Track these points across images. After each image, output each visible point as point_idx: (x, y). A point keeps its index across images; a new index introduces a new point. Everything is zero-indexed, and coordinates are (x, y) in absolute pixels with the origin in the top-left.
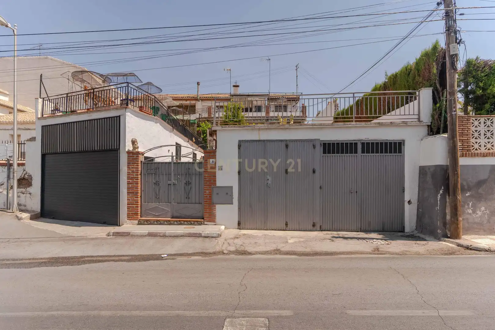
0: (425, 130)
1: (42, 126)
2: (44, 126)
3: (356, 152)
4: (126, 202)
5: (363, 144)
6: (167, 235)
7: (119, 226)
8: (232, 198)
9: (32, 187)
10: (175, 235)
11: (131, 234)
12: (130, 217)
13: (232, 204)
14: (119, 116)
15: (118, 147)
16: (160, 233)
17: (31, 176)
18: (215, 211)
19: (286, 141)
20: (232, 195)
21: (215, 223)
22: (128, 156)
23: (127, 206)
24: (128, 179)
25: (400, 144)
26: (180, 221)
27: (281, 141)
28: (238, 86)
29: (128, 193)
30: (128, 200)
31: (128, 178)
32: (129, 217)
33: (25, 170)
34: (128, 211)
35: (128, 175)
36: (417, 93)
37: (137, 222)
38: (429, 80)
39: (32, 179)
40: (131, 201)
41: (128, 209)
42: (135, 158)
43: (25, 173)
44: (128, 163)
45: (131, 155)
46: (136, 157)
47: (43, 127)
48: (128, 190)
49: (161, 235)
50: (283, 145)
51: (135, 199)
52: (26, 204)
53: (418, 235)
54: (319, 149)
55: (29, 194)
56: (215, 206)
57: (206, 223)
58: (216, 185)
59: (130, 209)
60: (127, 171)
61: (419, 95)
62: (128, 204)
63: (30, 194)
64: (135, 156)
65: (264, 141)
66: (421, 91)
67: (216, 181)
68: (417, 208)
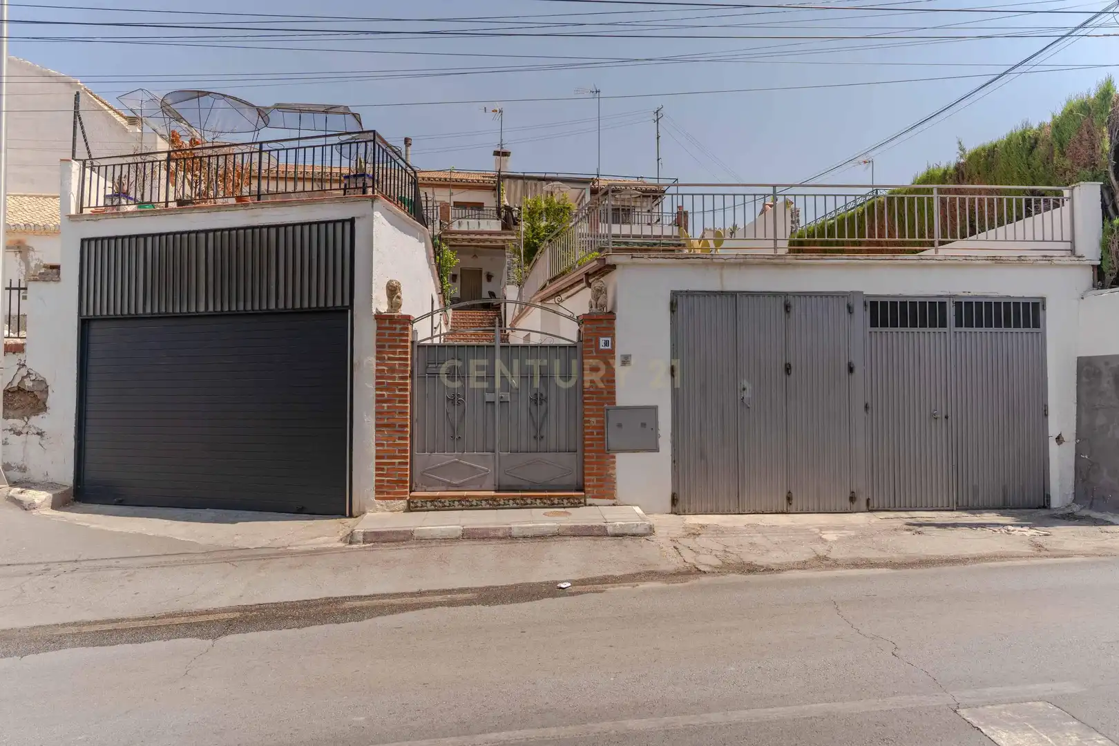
0: (1087, 276)
1: (83, 240)
2: (89, 240)
3: (943, 325)
4: (372, 450)
5: (958, 305)
6: (515, 533)
7: (351, 516)
8: (657, 437)
9: (45, 415)
10: (537, 533)
11: (415, 535)
12: (382, 491)
13: (657, 450)
14: (352, 221)
15: (347, 303)
16: (495, 530)
17: (43, 381)
18: (614, 468)
19: (786, 294)
20: (655, 428)
21: (612, 502)
22: (378, 328)
23: (374, 461)
24: (377, 389)
25: (1036, 305)
26: (522, 498)
27: (775, 294)
28: (506, 154)
29: (377, 426)
30: (377, 445)
31: (379, 386)
32: (382, 493)
33: (24, 365)
34: (377, 475)
35: (377, 377)
36: (1066, 193)
37: (402, 504)
38: (1092, 164)
39: (47, 392)
40: (386, 448)
41: (377, 469)
42: (398, 331)
43: (24, 372)
44: (378, 347)
45: (387, 325)
46: (402, 329)
47: (86, 244)
48: (377, 419)
49: (500, 534)
50: (780, 303)
51: (398, 442)
52: (25, 463)
53: (1085, 512)
54: (862, 316)
55: (38, 434)
56: (614, 457)
57: (589, 501)
58: (615, 403)
59: (382, 469)
60: (374, 367)
61: (1071, 198)
62: (377, 457)
63: (40, 434)
64: (398, 326)
65: (733, 294)
66: (1076, 189)
67: (614, 393)
68: (1076, 455)
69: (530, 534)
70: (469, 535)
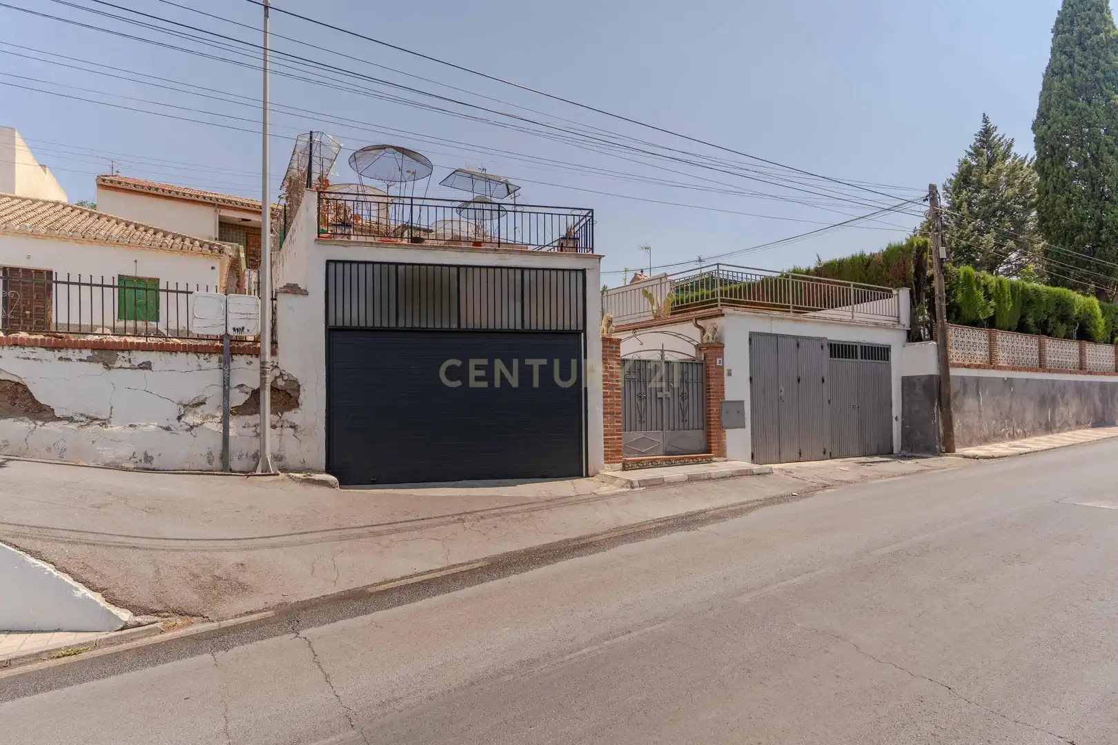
0: (904, 336)
1: (328, 262)
2: (334, 262)
3: (857, 358)
4: (601, 430)
5: (861, 347)
6: (713, 476)
7: (587, 476)
8: (744, 419)
9: (298, 411)
10: (723, 476)
12: (608, 458)
13: (744, 427)
14: (584, 271)
15: (580, 328)
16: (704, 474)
17: (297, 382)
18: (725, 438)
19: (797, 337)
20: (743, 414)
21: (725, 459)
22: (604, 347)
23: (603, 437)
24: (604, 389)
25: (887, 348)
26: (683, 458)
27: (793, 337)
29: (604, 413)
30: (605, 426)
31: (606, 386)
32: (608, 459)
33: (277, 367)
34: (605, 447)
35: (604, 380)
36: (895, 292)
37: (620, 465)
38: (905, 279)
39: (299, 392)
40: (609, 428)
41: (605, 443)
42: (614, 349)
43: (277, 373)
44: (603, 359)
45: (608, 345)
46: (616, 348)
47: (331, 264)
48: (604, 408)
49: (706, 477)
50: (794, 342)
51: (616, 424)
52: (282, 453)
53: (910, 454)
54: (827, 350)
55: (291, 427)
56: (725, 432)
57: (714, 459)
58: (724, 398)
59: (608, 443)
60: (602, 374)
61: (898, 295)
62: (605, 435)
63: (293, 427)
64: (615, 346)
65: (777, 335)
66: (901, 291)
67: (724, 392)
68: (902, 425)
69: (720, 476)
70: (691, 479)
